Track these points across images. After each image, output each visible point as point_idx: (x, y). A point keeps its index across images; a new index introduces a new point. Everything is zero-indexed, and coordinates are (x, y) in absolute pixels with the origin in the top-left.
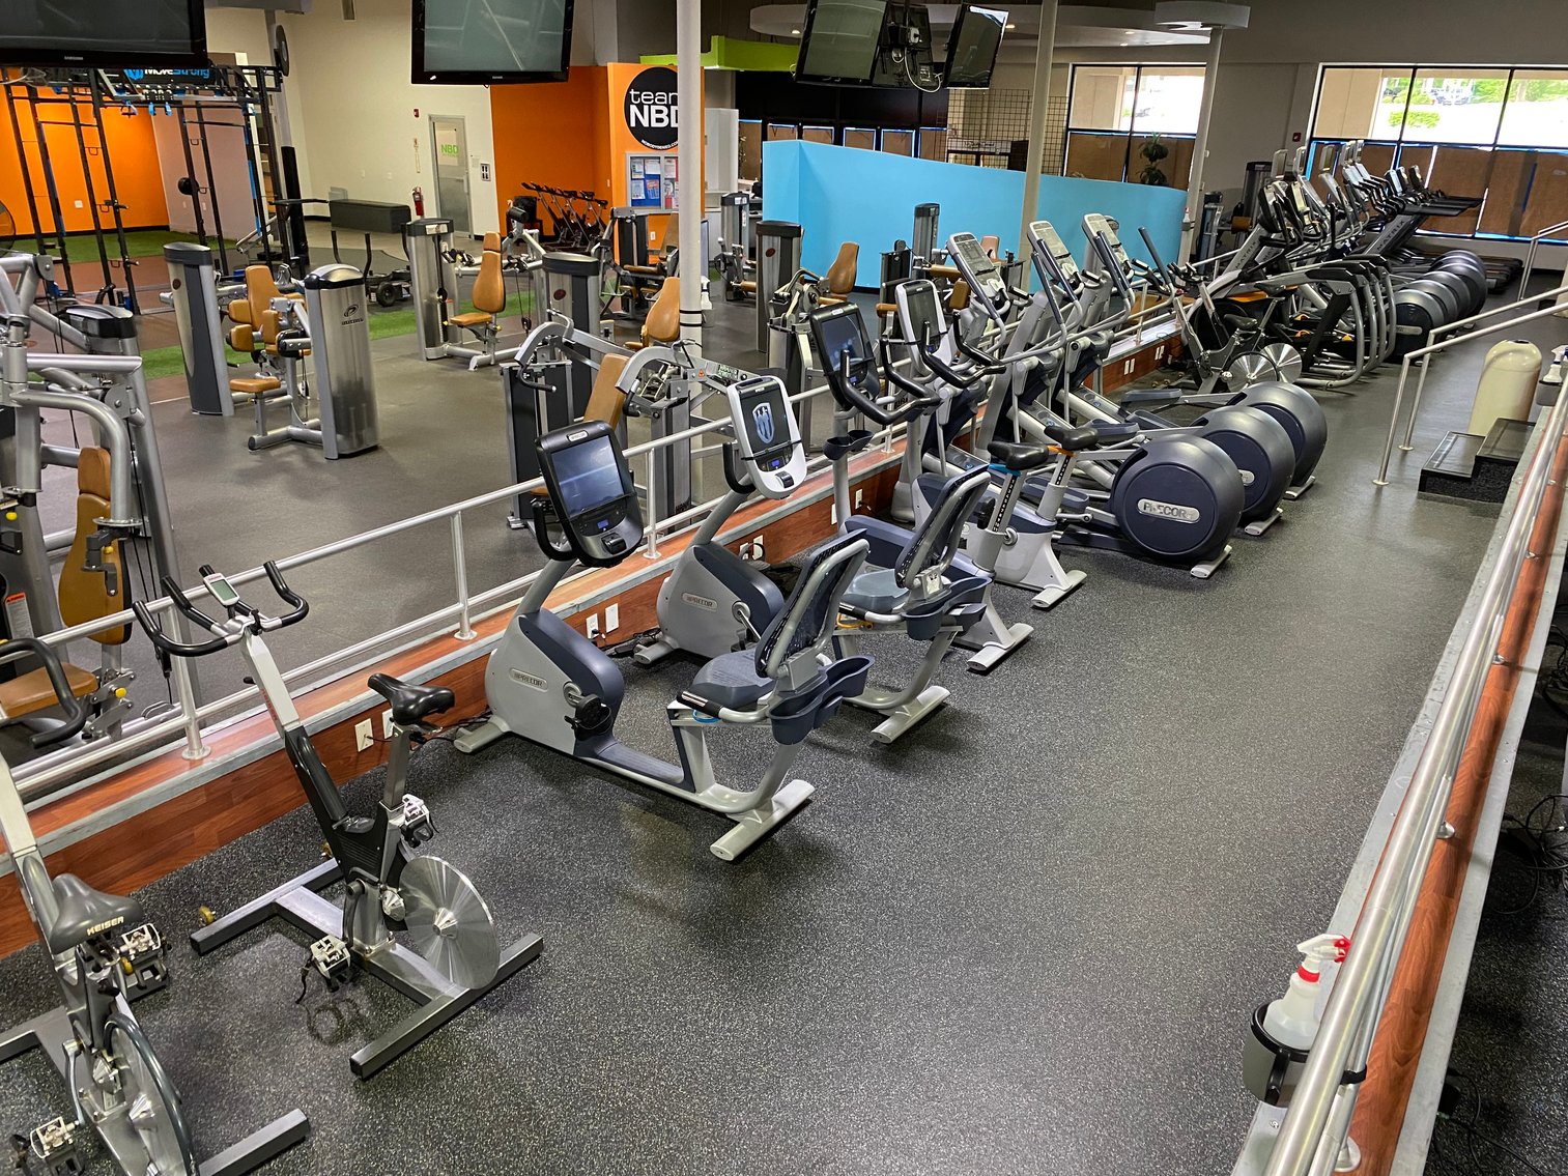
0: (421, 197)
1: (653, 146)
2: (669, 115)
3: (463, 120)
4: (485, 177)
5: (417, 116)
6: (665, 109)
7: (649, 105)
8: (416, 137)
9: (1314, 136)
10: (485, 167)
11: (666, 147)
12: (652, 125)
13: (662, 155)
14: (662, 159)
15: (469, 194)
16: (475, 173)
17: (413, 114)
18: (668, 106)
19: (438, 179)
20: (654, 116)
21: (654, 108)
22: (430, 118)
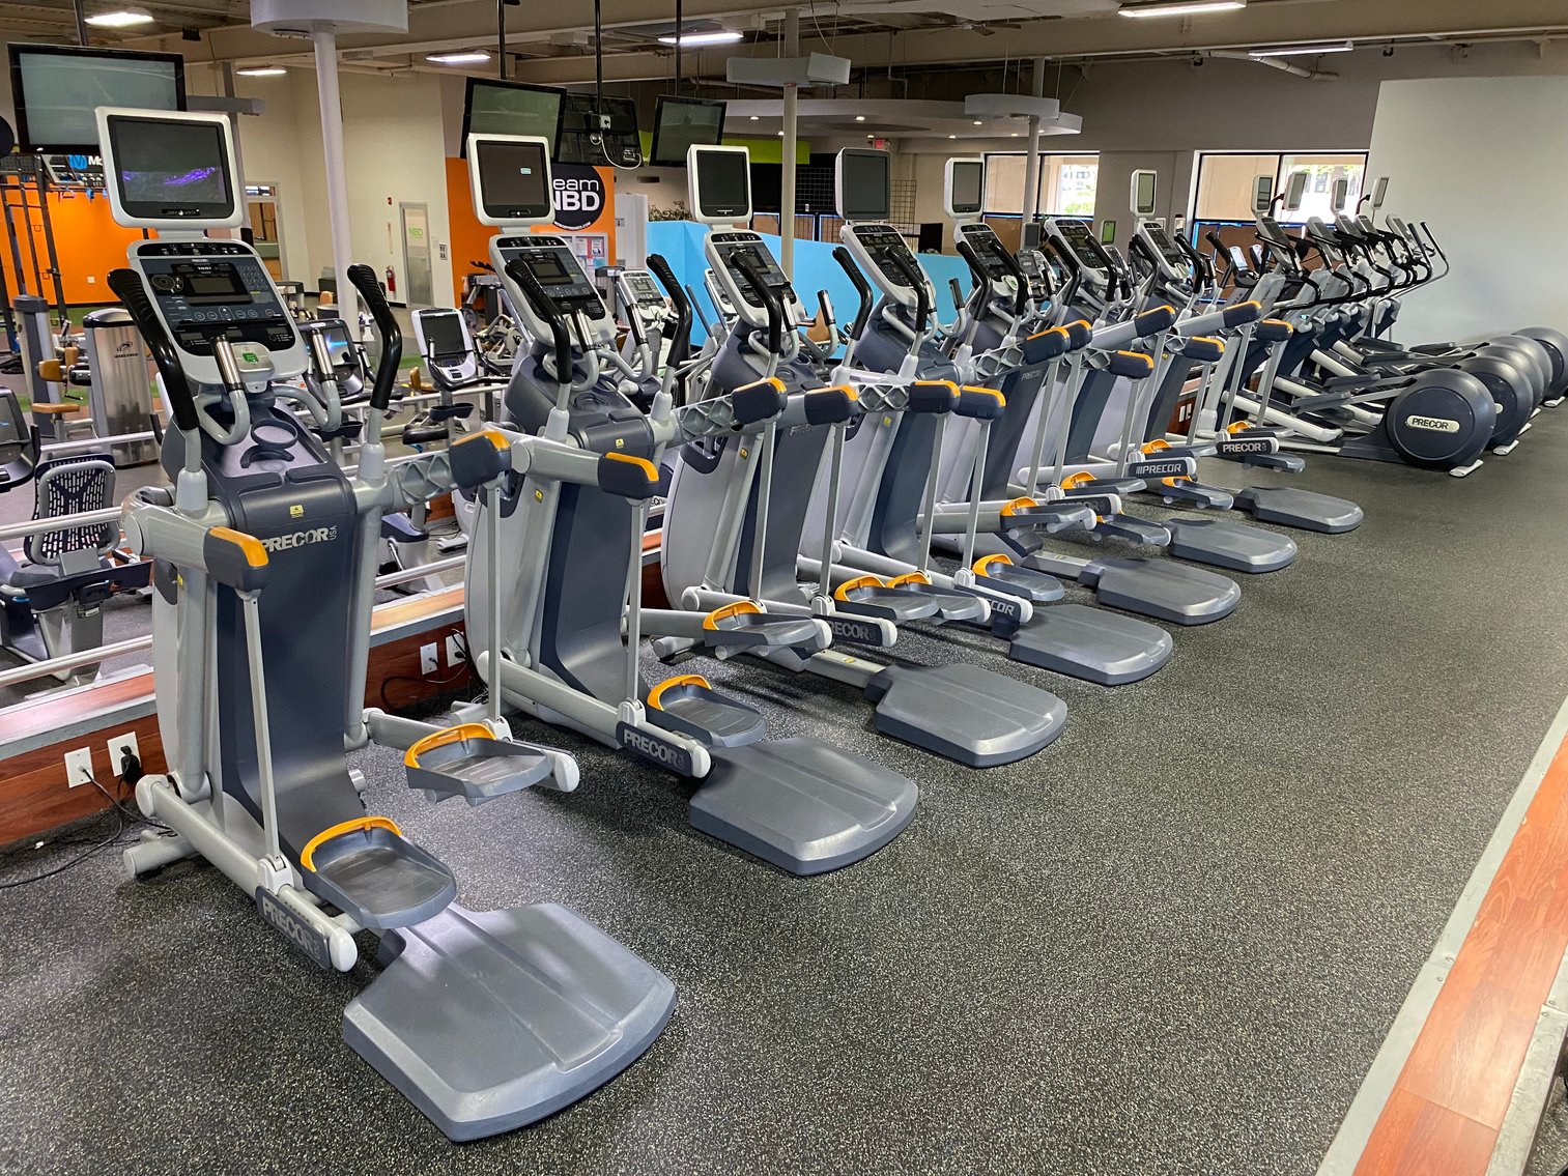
0: (393, 274)
1: (565, 227)
2: (580, 200)
3: (426, 206)
4: (443, 256)
5: (390, 203)
6: (577, 195)
7: (561, 191)
8: (390, 221)
9: (1197, 217)
10: (442, 248)
11: (577, 228)
12: (564, 209)
13: (574, 235)
14: (574, 238)
15: (430, 271)
16: (435, 253)
17: (387, 201)
18: (579, 192)
19: (407, 259)
20: (566, 200)
21: (565, 194)
22: (400, 205)
